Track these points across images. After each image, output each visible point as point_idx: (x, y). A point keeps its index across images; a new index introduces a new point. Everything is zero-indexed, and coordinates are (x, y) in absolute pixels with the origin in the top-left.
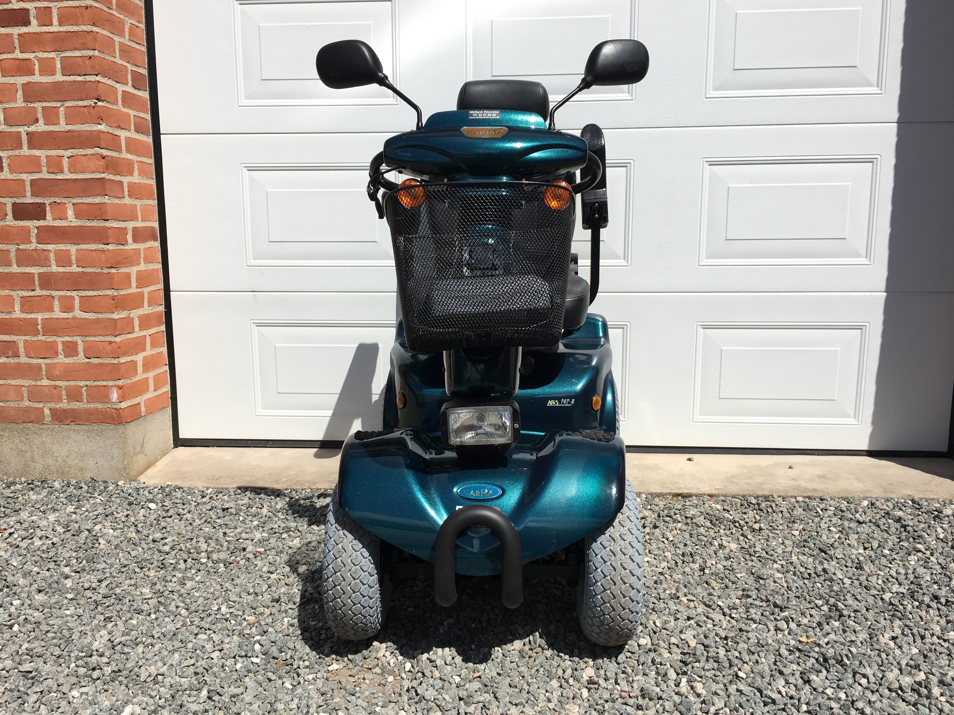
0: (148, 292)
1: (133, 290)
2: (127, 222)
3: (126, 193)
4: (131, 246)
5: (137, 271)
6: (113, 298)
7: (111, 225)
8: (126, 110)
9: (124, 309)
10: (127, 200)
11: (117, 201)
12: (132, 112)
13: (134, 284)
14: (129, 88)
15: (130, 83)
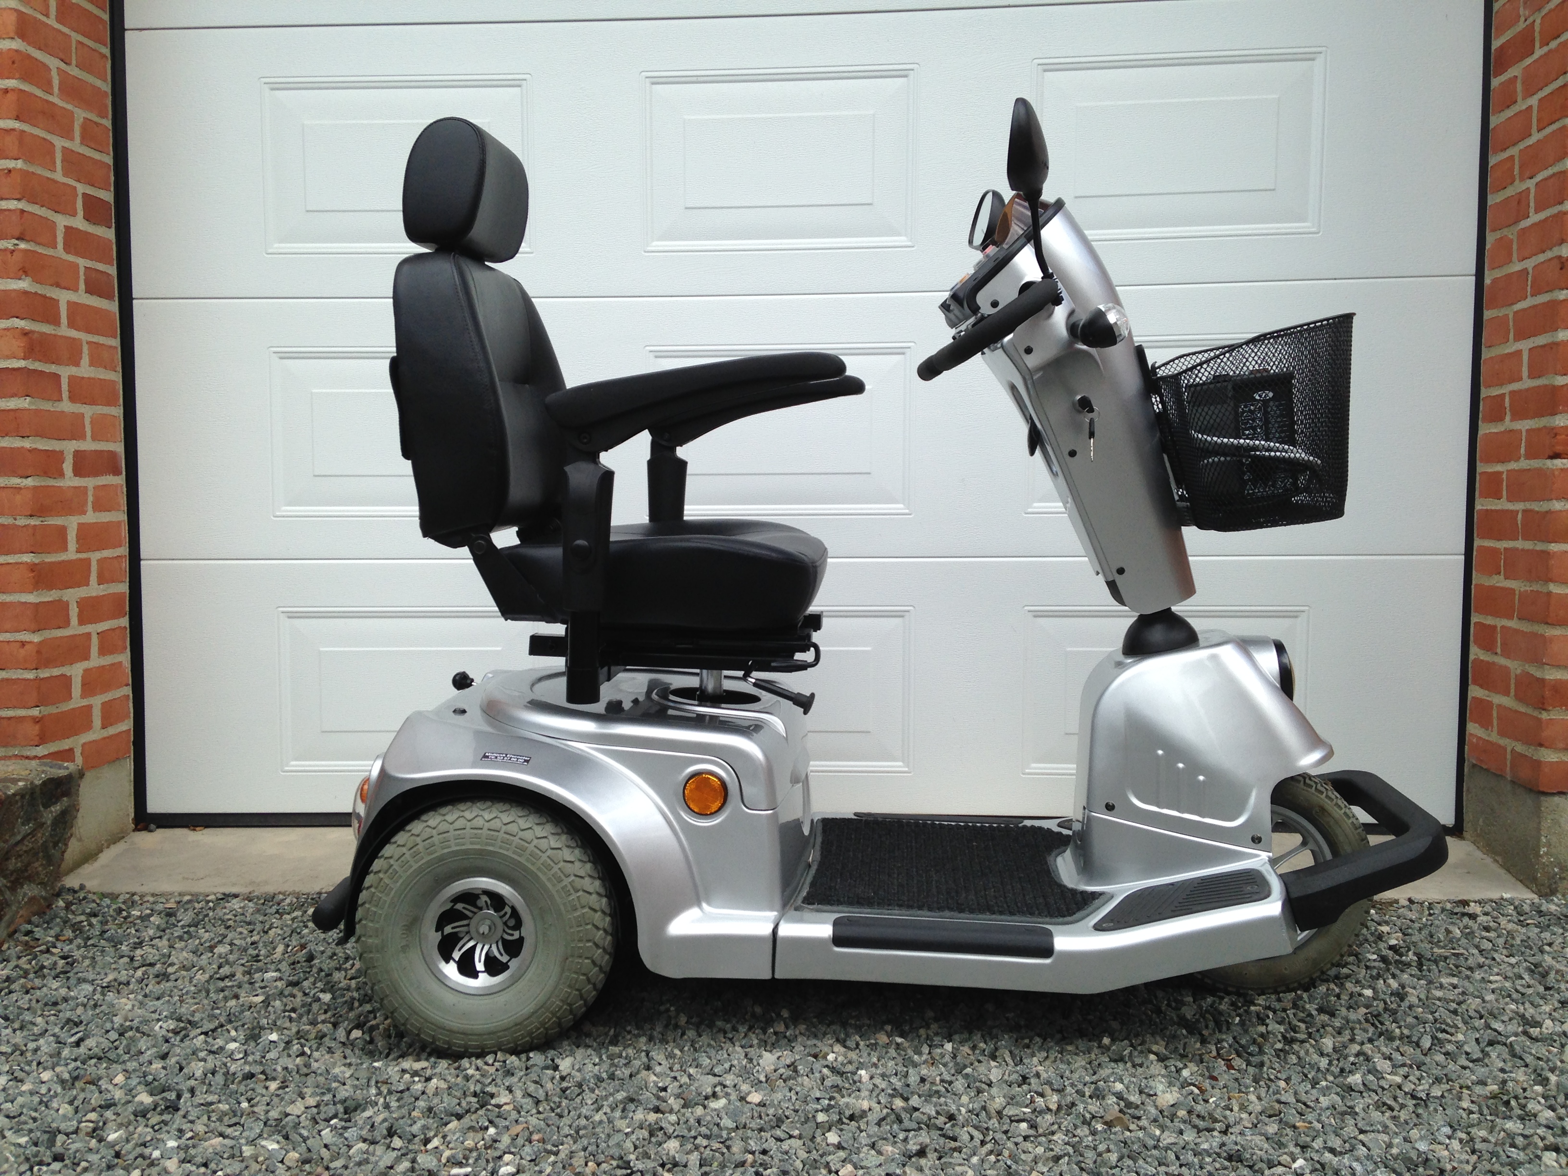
0: (98, 561)
1: (71, 554)
2: (65, 442)
3: (65, 395)
4: (70, 480)
5: (79, 524)
6: (33, 567)
7: (34, 446)
8: (71, 258)
9: (51, 587)
10: (66, 406)
11: (47, 406)
12: (83, 263)
13: (72, 545)
14: (79, 222)
15: (80, 213)
